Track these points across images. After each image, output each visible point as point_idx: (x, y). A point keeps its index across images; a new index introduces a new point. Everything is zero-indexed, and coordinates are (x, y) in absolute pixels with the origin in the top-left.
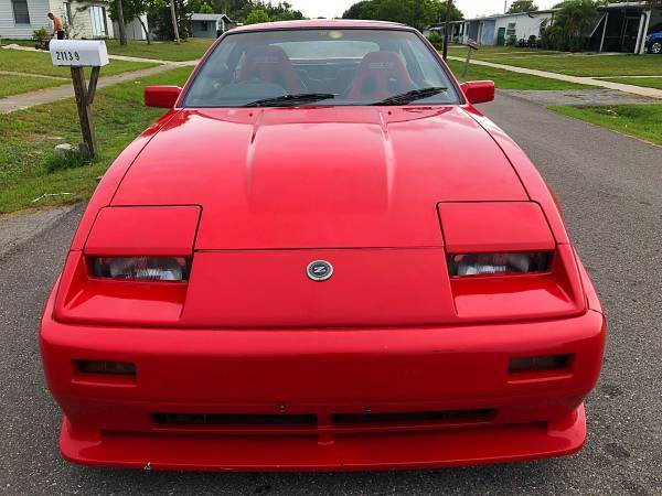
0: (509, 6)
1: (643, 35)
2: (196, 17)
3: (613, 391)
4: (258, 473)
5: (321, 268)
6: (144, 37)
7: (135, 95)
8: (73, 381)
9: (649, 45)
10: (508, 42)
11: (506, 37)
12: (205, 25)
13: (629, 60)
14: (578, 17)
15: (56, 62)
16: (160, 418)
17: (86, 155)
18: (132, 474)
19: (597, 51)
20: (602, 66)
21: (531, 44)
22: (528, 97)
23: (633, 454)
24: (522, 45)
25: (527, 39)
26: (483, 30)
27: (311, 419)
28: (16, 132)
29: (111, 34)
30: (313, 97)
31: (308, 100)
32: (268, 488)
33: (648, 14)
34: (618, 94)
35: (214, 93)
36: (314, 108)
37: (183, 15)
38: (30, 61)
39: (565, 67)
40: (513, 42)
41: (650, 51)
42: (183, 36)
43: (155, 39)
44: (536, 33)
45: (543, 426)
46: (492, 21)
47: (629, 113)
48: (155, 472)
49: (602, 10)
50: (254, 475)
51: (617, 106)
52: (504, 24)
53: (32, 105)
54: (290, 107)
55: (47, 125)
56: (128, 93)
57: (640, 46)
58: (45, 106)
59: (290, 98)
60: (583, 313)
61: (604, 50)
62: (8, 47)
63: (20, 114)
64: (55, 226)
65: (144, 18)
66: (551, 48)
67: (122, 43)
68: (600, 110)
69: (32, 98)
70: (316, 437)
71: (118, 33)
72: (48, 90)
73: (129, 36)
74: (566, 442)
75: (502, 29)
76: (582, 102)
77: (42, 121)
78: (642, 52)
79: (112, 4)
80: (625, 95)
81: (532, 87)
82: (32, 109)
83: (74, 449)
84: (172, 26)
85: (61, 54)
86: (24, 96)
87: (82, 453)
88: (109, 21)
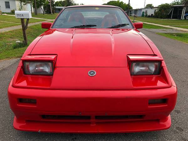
0: (145, 6)
1: (183, 14)
2: (57, 7)
3: (178, 112)
4: (72, 134)
5: (92, 73)
6: (42, 13)
7: (39, 28)
8: (17, 105)
9: (185, 17)
10: (145, 16)
11: (145, 14)
12: (60, 10)
13: (179, 21)
14: (165, 9)
15: (17, 17)
16: (44, 117)
17: (25, 44)
18: (35, 134)
19: (170, 19)
20: (172, 23)
21: (152, 16)
22: (151, 30)
23: (184, 130)
24: (149, 16)
25: (150, 15)
26: (138, 12)
27: (89, 118)
28: (5, 38)
29: (33, 12)
30: (90, 26)
31: (89, 26)
32: (76, 138)
33: (185, 8)
34: (176, 30)
35: (62, 25)
36: (90, 29)
37: (53, 7)
38: (9, 18)
39: (161, 23)
40: (146, 16)
41: (185, 19)
42: (53, 13)
43: (45, 13)
44: (153, 13)
45: (158, 121)
46: (141, 10)
47: (180, 35)
48: (42, 133)
49: (172, 7)
50: (71, 134)
51: (176, 33)
52: (144, 11)
53: (10, 30)
54: (84, 28)
55: (14, 36)
56: (37, 28)
57: (183, 17)
58: (13, 31)
59: (84, 26)
60: (170, 87)
61: (172, 18)
62: (4, 14)
63: (6, 33)
64: (15, 63)
65: (42, 7)
66: (157, 18)
67: (36, 14)
68: (172, 34)
69: (10, 28)
70: (90, 123)
71: (35, 11)
72: (14, 26)
73: (38, 13)
74: (165, 126)
75: (143, 12)
76: (166, 32)
77: (13, 35)
78: (183, 19)
79: (33, 3)
80: (178, 31)
81: (152, 28)
82: (10, 32)
83: (17, 126)
84: (50, 10)
85: (18, 15)
86: (8, 28)
87: (20, 127)
88: (32, 8)
